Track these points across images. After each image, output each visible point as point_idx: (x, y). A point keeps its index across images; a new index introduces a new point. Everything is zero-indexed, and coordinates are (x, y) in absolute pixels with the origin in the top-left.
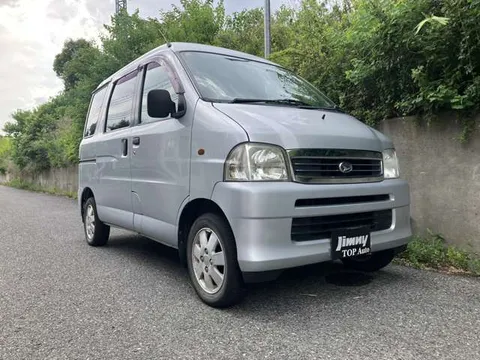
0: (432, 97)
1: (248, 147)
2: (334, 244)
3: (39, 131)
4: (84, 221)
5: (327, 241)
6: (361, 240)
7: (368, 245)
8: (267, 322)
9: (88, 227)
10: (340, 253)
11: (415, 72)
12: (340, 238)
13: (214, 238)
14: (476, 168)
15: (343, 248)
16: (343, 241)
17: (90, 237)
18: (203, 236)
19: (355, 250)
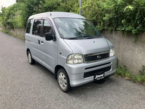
0: (127, 29)
1: (73, 55)
2: (95, 77)
3: (10, 16)
4: (28, 57)
5: (93, 76)
6: (102, 75)
7: (104, 76)
8: (77, 98)
9: (29, 59)
10: (96, 79)
11: (123, 21)
12: (96, 76)
13: (64, 76)
14: (137, 49)
15: (97, 78)
16: (97, 76)
17: (30, 62)
18: (61, 74)
19: (100, 78)
